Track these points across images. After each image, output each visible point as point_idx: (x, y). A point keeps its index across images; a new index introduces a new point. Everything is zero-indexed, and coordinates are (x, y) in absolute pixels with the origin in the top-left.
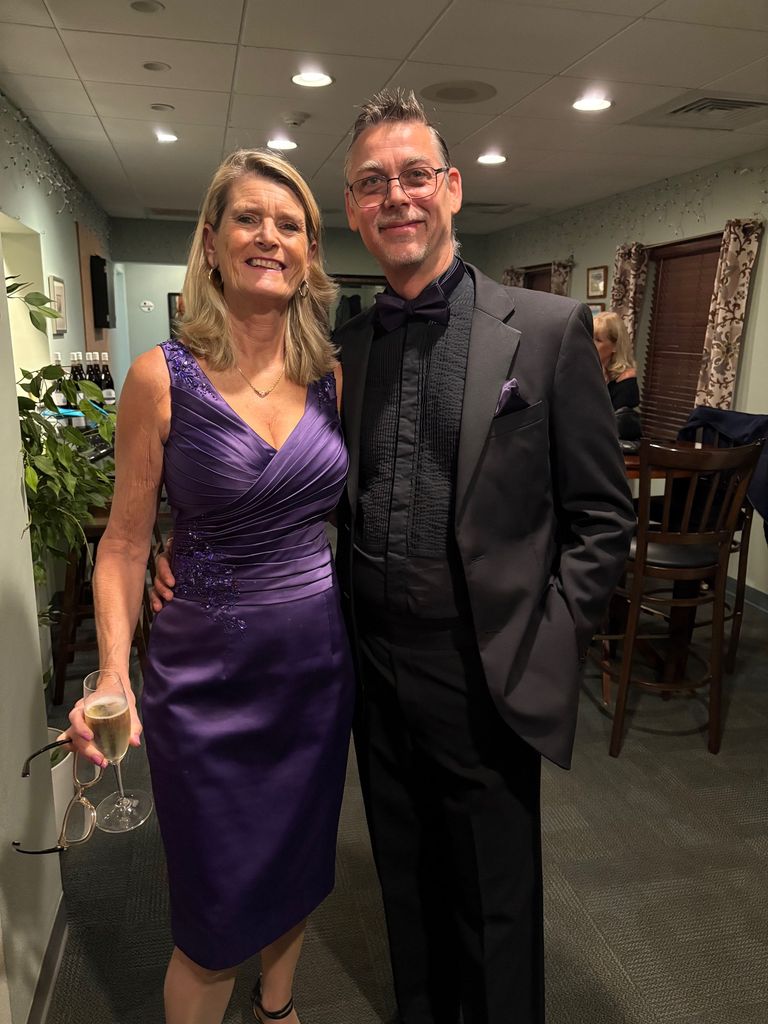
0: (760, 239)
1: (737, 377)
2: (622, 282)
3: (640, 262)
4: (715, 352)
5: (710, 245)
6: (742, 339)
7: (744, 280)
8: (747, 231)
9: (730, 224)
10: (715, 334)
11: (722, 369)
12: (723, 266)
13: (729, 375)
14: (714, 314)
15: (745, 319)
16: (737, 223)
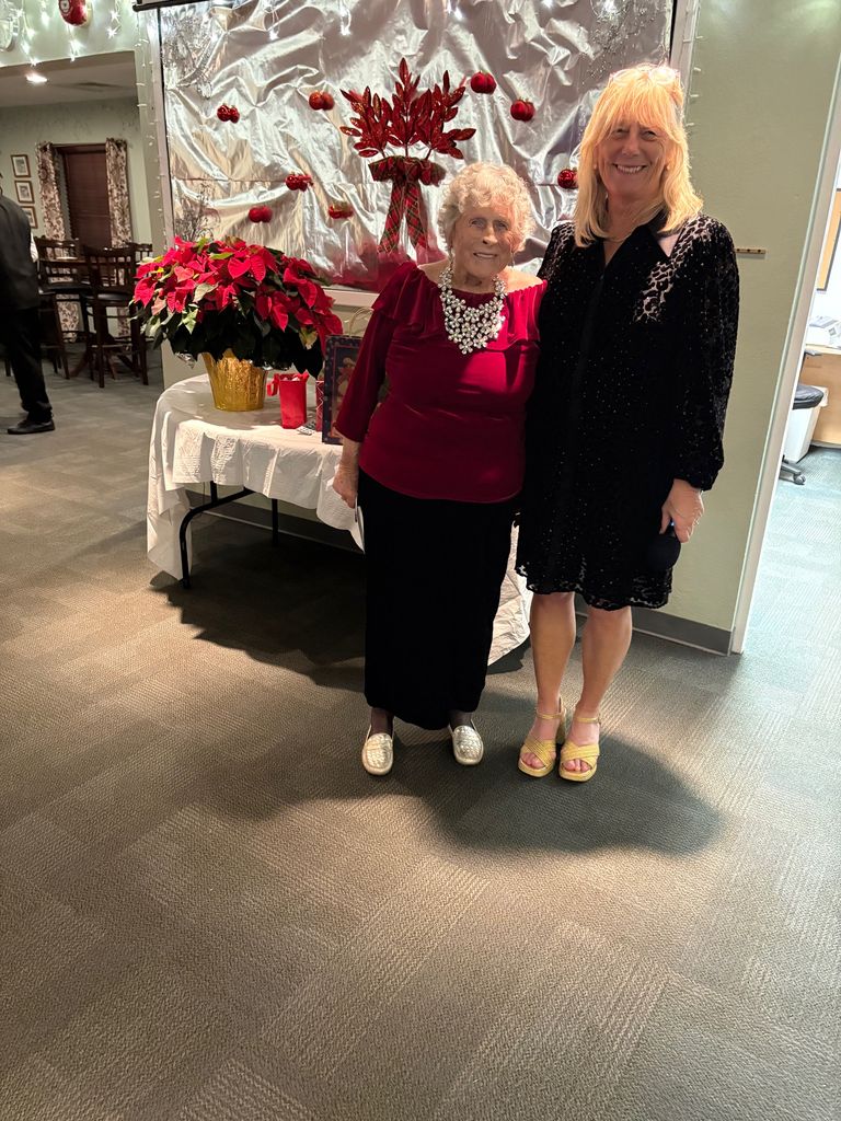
0: (125, 149)
1: (131, 228)
2: (44, 168)
3: (53, 155)
4: (117, 214)
5: (99, 150)
6: (129, 206)
7: (123, 172)
8: (118, 145)
9: (108, 140)
10: (114, 204)
11: (123, 223)
12: (110, 164)
13: (127, 226)
14: (111, 191)
15: (128, 195)
16: (112, 140)
